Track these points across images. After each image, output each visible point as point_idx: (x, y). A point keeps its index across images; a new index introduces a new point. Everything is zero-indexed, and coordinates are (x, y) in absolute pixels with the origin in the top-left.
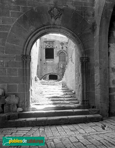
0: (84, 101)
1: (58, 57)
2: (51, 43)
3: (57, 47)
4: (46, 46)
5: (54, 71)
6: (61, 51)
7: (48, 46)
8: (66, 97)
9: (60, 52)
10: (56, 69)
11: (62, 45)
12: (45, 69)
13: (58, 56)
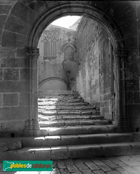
0: (123, 119)
1: (63, 54)
2: (52, 34)
3: (61, 39)
4: (44, 39)
5: (57, 75)
6: (67, 45)
7: (49, 38)
8: (84, 114)
9: (65, 46)
10: (60, 71)
11: (68, 36)
12: (43, 72)
13: (63, 52)
